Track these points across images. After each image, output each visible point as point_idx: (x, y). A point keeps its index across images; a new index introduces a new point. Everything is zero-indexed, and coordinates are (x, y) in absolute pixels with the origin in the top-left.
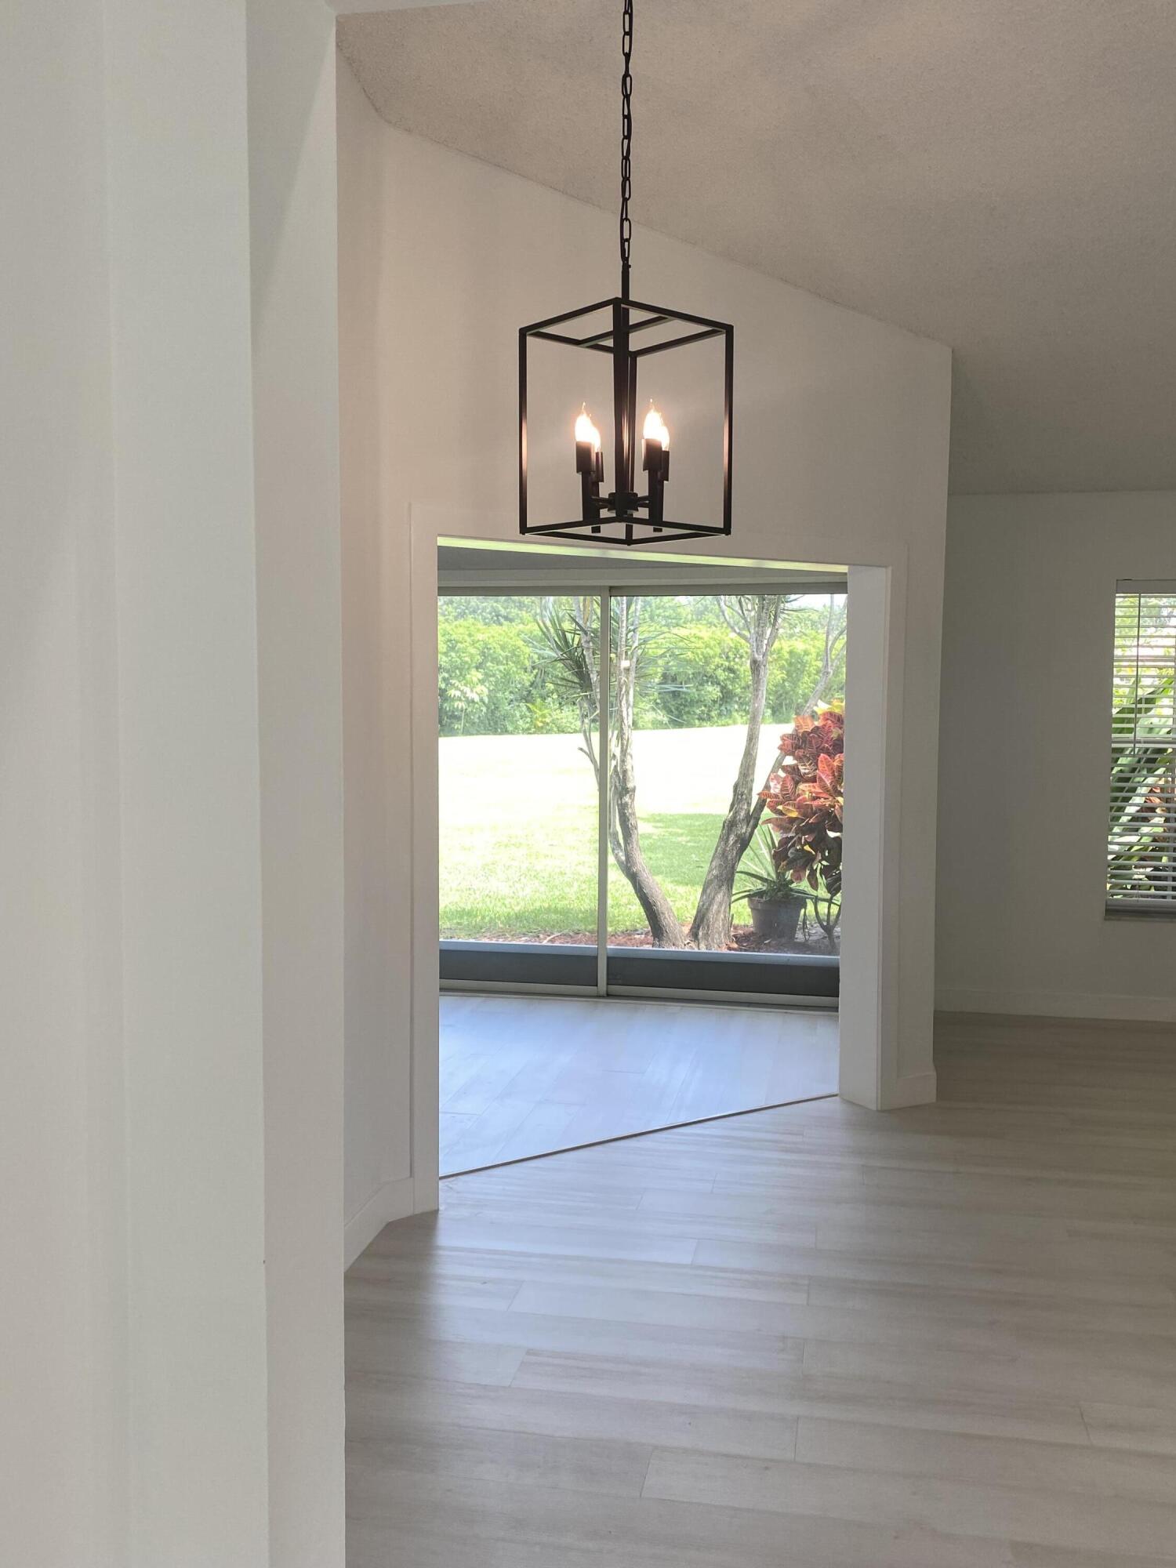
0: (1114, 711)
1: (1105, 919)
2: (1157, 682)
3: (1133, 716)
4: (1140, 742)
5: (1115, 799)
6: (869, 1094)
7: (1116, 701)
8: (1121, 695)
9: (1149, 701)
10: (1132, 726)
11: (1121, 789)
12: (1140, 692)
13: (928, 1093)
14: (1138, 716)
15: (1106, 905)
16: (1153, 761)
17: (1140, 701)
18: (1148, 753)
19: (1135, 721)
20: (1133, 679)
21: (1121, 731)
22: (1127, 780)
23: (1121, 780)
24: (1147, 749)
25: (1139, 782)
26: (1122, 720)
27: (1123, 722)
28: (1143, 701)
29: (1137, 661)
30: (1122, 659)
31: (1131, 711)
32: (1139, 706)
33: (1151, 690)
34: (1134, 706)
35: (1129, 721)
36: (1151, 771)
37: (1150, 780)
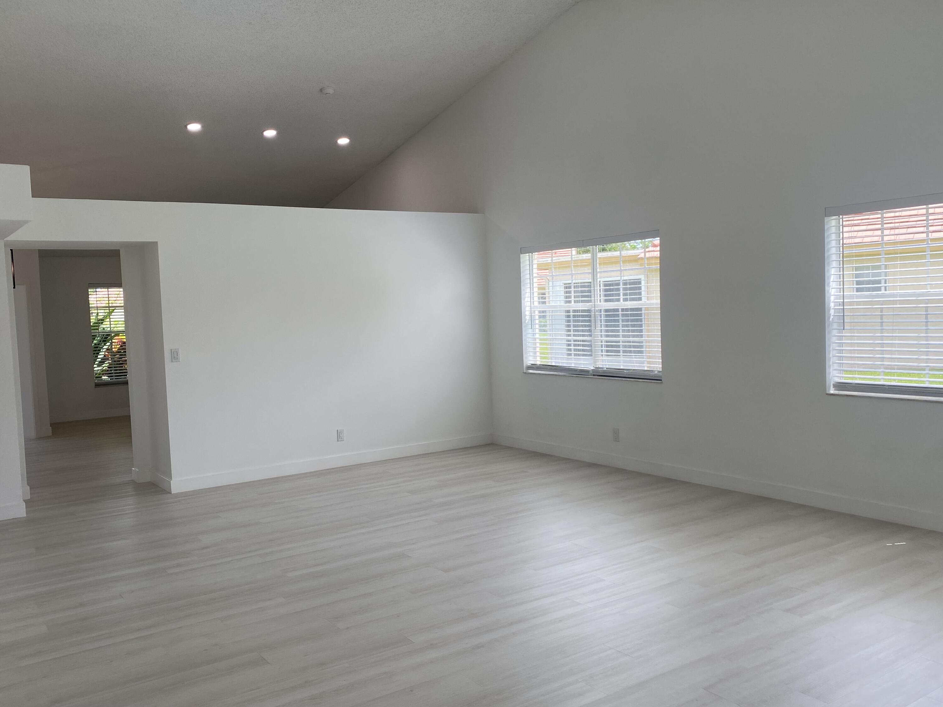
0: (91, 324)
1: (95, 388)
2: (104, 314)
3: (97, 325)
4: (100, 333)
5: (94, 354)
6: (33, 434)
7: (91, 320)
8: (93, 319)
9: (102, 320)
10: (97, 328)
11: (96, 351)
12: (99, 317)
13: (50, 433)
14: (99, 325)
15: (95, 383)
16: (105, 341)
17: (99, 320)
18: (105, 335)
19: (99, 326)
20: (96, 314)
21: (94, 329)
22: (97, 347)
23: (95, 348)
24: (104, 335)
25: (101, 348)
26: (94, 326)
27: (94, 327)
28: (100, 320)
29: (97, 308)
30: (92, 308)
31: (96, 323)
32: (99, 322)
33: (103, 317)
34: (97, 322)
35: (96, 326)
36: (105, 344)
37: (105, 347)
